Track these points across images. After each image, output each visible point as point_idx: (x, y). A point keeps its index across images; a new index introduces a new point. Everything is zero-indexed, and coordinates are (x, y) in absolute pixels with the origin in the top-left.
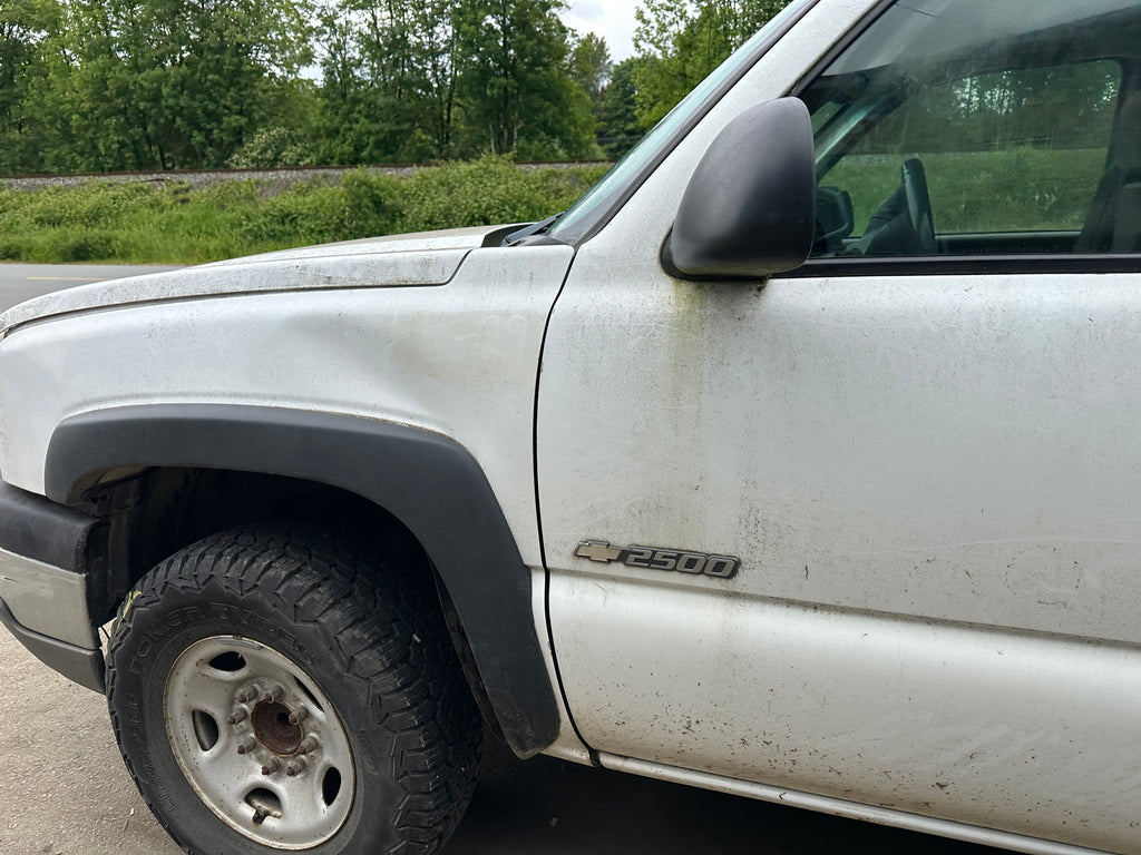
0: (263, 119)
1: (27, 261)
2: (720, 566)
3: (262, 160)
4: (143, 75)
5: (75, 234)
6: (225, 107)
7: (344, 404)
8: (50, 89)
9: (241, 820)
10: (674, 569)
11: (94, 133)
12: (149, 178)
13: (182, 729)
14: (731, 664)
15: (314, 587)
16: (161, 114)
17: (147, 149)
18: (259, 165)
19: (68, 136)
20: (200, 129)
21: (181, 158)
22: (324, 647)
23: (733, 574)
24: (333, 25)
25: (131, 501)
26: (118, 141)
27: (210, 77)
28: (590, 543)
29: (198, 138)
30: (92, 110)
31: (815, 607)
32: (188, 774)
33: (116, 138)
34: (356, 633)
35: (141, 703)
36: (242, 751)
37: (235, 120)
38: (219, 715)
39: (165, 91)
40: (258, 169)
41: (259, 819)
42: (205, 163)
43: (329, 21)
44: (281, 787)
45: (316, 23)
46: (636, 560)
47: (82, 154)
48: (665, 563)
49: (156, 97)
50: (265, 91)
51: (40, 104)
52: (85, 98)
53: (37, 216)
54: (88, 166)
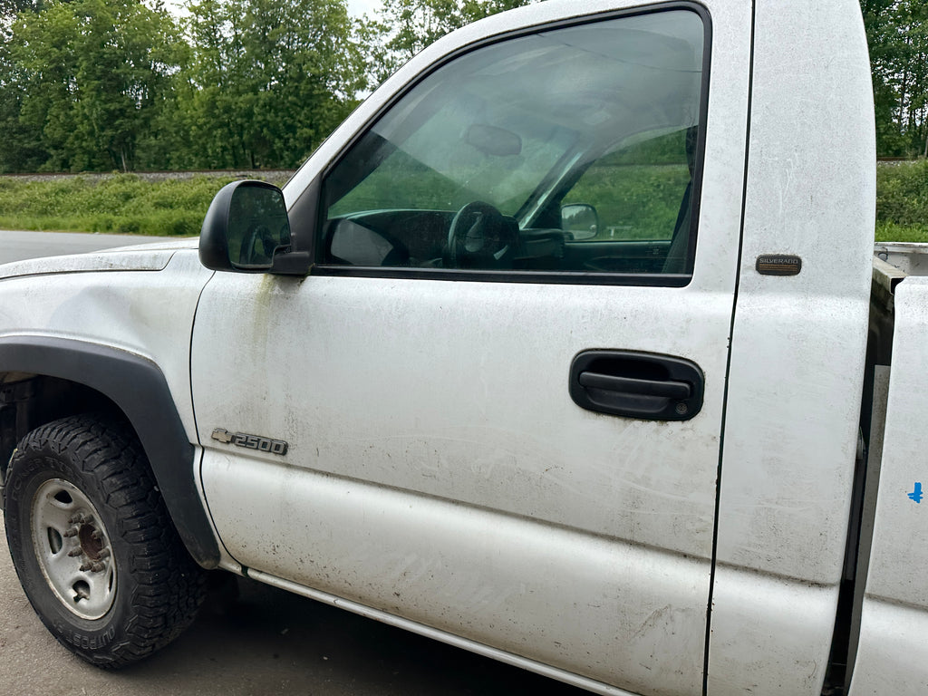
1: (143, 234)
2: (277, 447)
4: (241, 99)
5: (177, 215)
6: (300, 121)
7: (107, 340)
8: (178, 109)
9: (68, 599)
10: (257, 449)
13: (41, 538)
14: (286, 509)
15: (95, 451)
16: (252, 127)
17: (242, 152)
19: (187, 143)
20: (280, 137)
21: (266, 159)
22: (96, 488)
23: (284, 453)
24: (381, 60)
25: (27, 395)
26: (222, 147)
27: (290, 98)
28: (218, 430)
29: (278, 144)
30: (205, 124)
31: (328, 474)
32: (42, 567)
33: (220, 144)
34: (114, 480)
35: (18, 520)
36: (71, 555)
37: (306, 132)
38: (62, 531)
39: (256, 110)
41: (77, 599)
42: (282, 163)
43: (379, 57)
44: (91, 581)
45: (370, 59)
46: (240, 442)
47: (196, 155)
48: (253, 444)
49: (249, 114)
50: (329, 110)
51: (170, 119)
52: (201, 115)
53: (155, 201)
54: (199, 165)
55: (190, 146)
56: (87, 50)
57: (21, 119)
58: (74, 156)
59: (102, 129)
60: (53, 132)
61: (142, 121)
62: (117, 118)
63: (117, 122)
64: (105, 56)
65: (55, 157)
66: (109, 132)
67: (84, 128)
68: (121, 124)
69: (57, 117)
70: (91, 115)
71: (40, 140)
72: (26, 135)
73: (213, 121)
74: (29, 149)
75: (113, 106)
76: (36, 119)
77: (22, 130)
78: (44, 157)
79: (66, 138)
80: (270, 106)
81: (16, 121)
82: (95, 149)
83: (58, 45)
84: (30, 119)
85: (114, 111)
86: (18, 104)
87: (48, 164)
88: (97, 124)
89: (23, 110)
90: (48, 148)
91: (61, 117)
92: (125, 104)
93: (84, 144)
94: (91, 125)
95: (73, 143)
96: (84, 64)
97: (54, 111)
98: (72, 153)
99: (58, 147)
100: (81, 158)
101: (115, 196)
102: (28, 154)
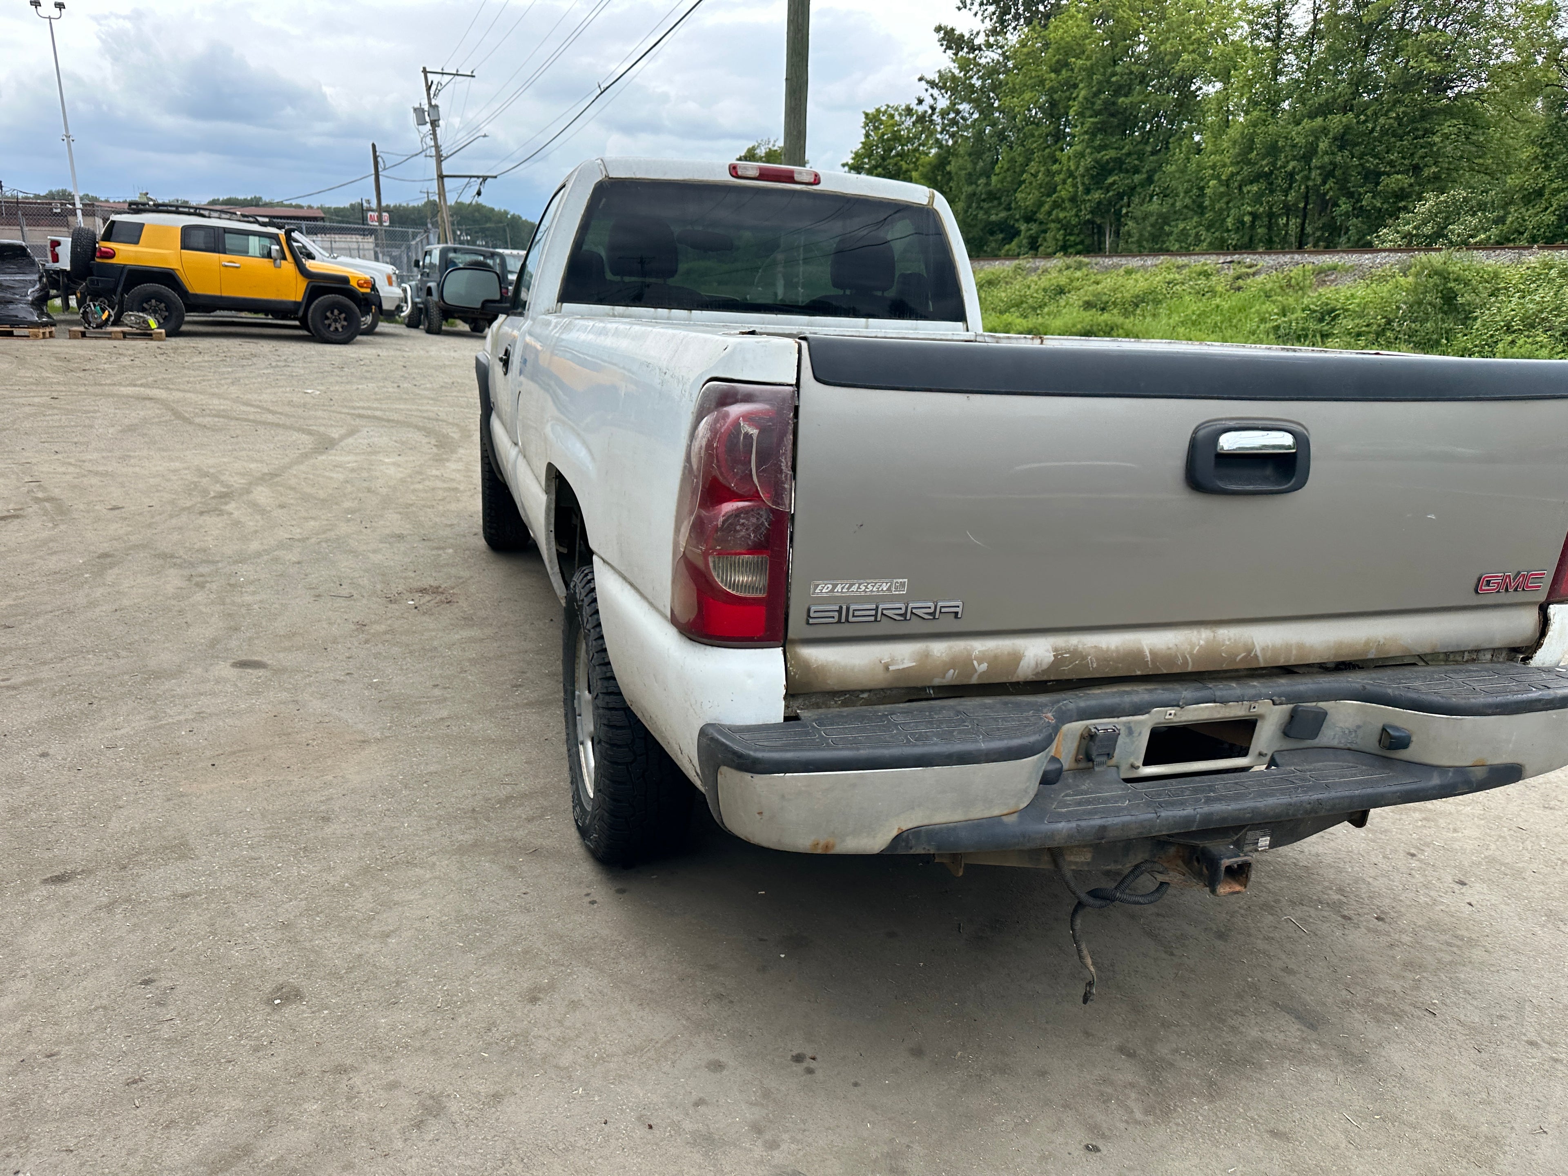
0: (1436, 177)
3: (1417, 235)
4: (1298, 130)
6: (1391, 163)
12: (1229, 259)
18: (1410, 243)
19: (1199, 208)
20: (1350, 195)
21: (1318, 234)
26: (1250, 213)
29: (1345, 206)
30: (1231, 176)
37: (1399, 182)
39: (1321, 147)
40: (1408, 249)
42: (1343, 239)
47: (1208, 228)
49: (1309, 154)
50: (1446, 137)
51: (1182, 171)
52: (1228, 161)
53: (1086, 298)
54: (1210, 243)
55: (1202, 214)
56: (1090, 72)
57: (994, 179)
58: (1045, 231)
59: (1088, 191)
60: (1026, 198)
61: (1144, 176)
62: (1110, 172)
63: (1110, 180)
64: (1114, 79)
65: (1023, 233)
66: (1097, 195)
67: (1064, 193)
68: (1114, 183)
69: (1035, 176)
70: (1077, 168)
71: (1009, 209)
72: (996, 202)
73: (1246, 170)
74: (993, 223)
75: (1104, 156)
76: (1009, 179)
77: (992, 196)
78: (1011, 234)
79: (1041, 204)
80: (1342, 141)
81: (988, 184)
82: (1074, 221)
83: (1059, 66)
84: (1003, 180)
85: (1108, 162)
86: (993, 162)
87: (1013, 245)
88: (1083, 184)
89: (997, 169)
90: (1017, 220)
91: (1040, 175)
92: (1123, 151)
93: (1062, 215)
94: (1075, 186)
95: (1048, 214)
96: (1082, 95)
97: (1033, 167)
98: (1043, 227)
99: (1029, 218)
100: (1054, 235)
101: (1045, 290)
102: (992, 229)
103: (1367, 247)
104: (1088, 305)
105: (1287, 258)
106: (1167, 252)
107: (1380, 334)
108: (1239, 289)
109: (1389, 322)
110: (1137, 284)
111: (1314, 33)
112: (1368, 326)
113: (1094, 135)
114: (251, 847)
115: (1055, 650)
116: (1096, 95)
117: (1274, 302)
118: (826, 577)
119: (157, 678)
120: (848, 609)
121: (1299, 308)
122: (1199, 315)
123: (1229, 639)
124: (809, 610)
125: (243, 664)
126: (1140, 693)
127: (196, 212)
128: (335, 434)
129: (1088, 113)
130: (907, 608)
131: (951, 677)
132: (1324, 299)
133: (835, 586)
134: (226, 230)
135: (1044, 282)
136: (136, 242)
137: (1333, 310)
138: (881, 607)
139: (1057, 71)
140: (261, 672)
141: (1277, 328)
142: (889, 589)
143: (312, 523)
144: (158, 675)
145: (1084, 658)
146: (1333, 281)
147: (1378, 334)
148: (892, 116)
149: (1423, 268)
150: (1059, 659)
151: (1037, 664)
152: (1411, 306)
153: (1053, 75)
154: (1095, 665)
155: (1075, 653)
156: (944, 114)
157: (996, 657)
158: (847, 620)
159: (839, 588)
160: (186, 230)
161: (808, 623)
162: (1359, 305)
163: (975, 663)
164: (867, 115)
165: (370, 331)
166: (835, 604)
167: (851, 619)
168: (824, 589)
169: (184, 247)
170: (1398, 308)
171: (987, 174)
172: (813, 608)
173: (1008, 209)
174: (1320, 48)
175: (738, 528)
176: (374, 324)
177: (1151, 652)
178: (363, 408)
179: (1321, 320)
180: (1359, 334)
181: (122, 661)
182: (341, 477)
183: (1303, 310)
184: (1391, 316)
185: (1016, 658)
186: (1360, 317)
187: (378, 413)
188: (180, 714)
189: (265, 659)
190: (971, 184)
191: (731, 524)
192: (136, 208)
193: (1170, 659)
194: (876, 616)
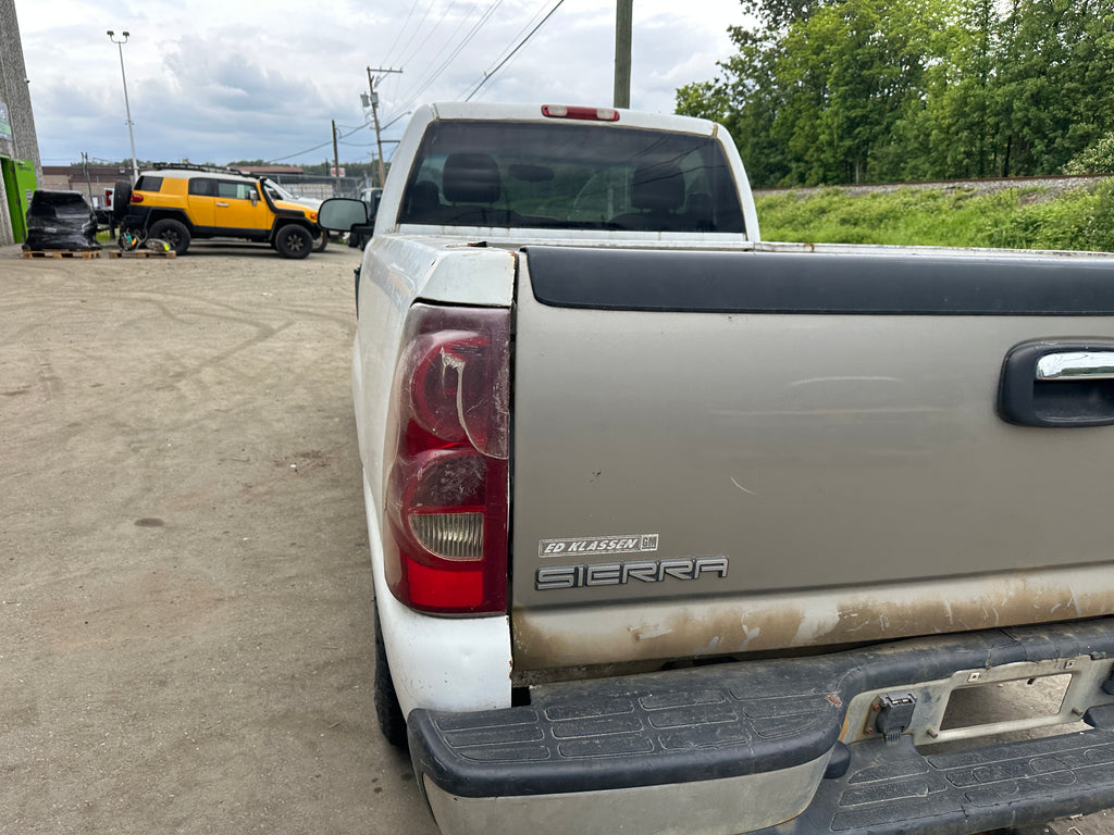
3: (1098, 166)
4: (1000, 91)
11: (948, 146)
12: (951, 185)
16: (1009, 126)
18: (1091, 171)
19: (925, 148)
20: (1043, 138)
21: (1020, 165)
29: (1040, 146)
30: (950, 126)
33: (962, 149)
37: (1084, 127)
39: (1016, 104)
40: (1091, 175)
42: (1039, 170)
47: (932, 164)
49: (1008, 110)
51: (913, 123)
52: (947, 114)
53: (842, 216)
55: (930, 153)
56: (842, 53)
57: (772, 132)
58: (810, 169)
59: (841, 138)
60: (796, 144)
61: (884, 127)
62: (858, 126)
63: (857, 131)
64: (859, 58)
65: (794, 170)
66: (848, 143)
67: (825, 138)
68: (860, 132)
69: (802, 129)
70: (833, 122)
72: (774, 149)
73: (961, 121)
74: (772, 164)
75: (853, 114)
76: (783, 132)
77: (772, 145)
78: (786, 171)
79: (807, 149)
80: (1037, 99)
81: (768, 136)
82: (831, 160)
83: (818, 50)
84: (778, 132)
85: (855, 118)
86: (771, 120)
87: (787, 179)
88: (837, 134)
89: (774, 124)
90: (790, 161)
91: (806, 128)
92: (868, 109)
93: (822, 156)
94: (831, 134)
95: (812, 156)
96: (836, 70)
97: (801, 122)
98: (809, 166)
99: (798, 159)
100: (816, 172)
101: (811, 211)
102: (771, 169)
103: (1060, 175)
104: (844, 221)
105: (997, 184)
106: (902, 181)
107: (1074, 239)
108: (960, 207)
109: (1081, 230)
110: (881, 205)
111: (1013, 20)
112: (1063, 233)
113: (845, 99)
114: (89, 713)
115: (841, 609)
116: (846, 70)
117: (988, 217)
118: (556, 536)
119: (74, 534)
120: (586, 571)
121: (1008, 221)
122: (929, 228)
123: (1042, 589)
124: (537, 574)
125: (145, 523)
126: (940, 654)
127: (200, 169)
128: (275, 325)
129: (841, 83)
130: (658, 567)
131: (716, 646)
132: (1027, 213)
133: (568, 545)
134: (219, 181)
135: (810, 205)
136: (158, 190)
137: (1036, 222)
138: (626, 567)
139: (818, 54)
140: (157, 530)
141: (991, 236)
142: (636, 546)
143: (238, 397)
144: (74, 532)
145: (875, 617)
146: (1034, 200)
147: (1072, 240)
148: (696, 91)
149: (1107, 189)
150: (845, 620)
151: (819, 628)
152: (1098, 217)
153: (814, 57)
154: (887, 625)
155: (864, 612)
156: (734, 87)
157: (770, 619)
158: (585, 583)
159: (574, 547)
160: (192, 181)
161: (537, 588)
162: (1056, 217)
163: (745, 627)
164: (678, 91)
165: (321, 250)
166: (569, 565)
167: (590, 582)
168: (555, 548)
169: (191, 192)
170: (1088, 219)
171: (766, 129)
172: (542, 572)
173: (783, 153)
174: (1018, 29)
175: (443, 481)
176: (324, 245)
177: (952, 606)
178: (302, 306)
179: (1026, 229)
180: (1057, 240)
181: (51, 518)
182: (269, 359)
183: (1012, 222)
184: (1083, 226)
185: (794, 621)
186: (1057, 227)
187: (311, 310)
188: (78, 569)
189: (164, 518)
190: (754, 136)
191: (434, 476)
192: (159, 167)
193: (975, 614)
194: (621, 577)
